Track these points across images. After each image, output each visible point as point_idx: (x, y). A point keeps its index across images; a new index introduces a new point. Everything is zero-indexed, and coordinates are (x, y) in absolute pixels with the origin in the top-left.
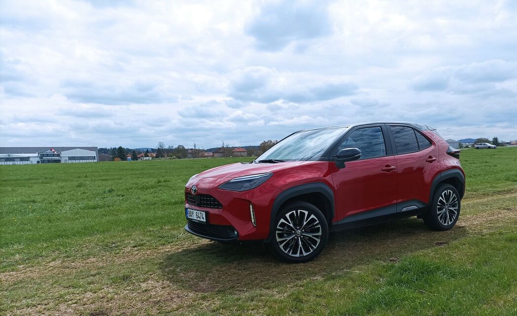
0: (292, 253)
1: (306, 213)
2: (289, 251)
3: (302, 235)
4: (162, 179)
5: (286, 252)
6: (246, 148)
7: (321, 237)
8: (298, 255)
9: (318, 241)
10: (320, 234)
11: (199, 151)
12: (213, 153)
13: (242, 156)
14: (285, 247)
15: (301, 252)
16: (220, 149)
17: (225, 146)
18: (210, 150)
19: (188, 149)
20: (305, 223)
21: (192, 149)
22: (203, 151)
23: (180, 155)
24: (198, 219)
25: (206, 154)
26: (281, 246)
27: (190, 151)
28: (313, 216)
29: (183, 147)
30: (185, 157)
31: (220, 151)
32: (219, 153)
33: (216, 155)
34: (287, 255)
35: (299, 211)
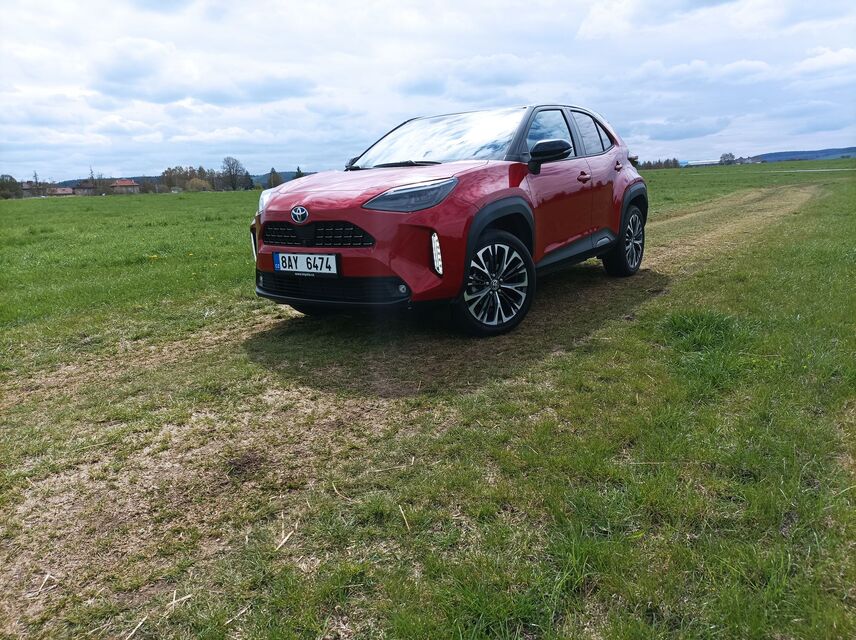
0: (488, 321)
1: (507, 248)
2: (482, 318)
3: (500, 288)
4: (38, 228)
5: (479, 318)
6: (136, 179)
7: (528, 290)
8: (495, 322)
9: (524, 295)
10: (525, 284)
11: (45, 185)
12: (74, 189)
13: (131, 193)
14: (478, 310)
15: (500, 318)
16: (86, 181)
17: (95, 177)
18: (65, 184)
19: (22, 183)
20: (505, 267)
21: (29, 183)
22: (54, 186)
23: (7, 192)
24: (314, 270)
25: (59, 191)
26: (471, 309)
27: (26, 186)
28: (515, 255)
29: (11, 178)
30: (19, 195)
31: (85, 185)
32: (84, 188)
33: (79, 192)
34: (481, 323)
35: (496, 246)
